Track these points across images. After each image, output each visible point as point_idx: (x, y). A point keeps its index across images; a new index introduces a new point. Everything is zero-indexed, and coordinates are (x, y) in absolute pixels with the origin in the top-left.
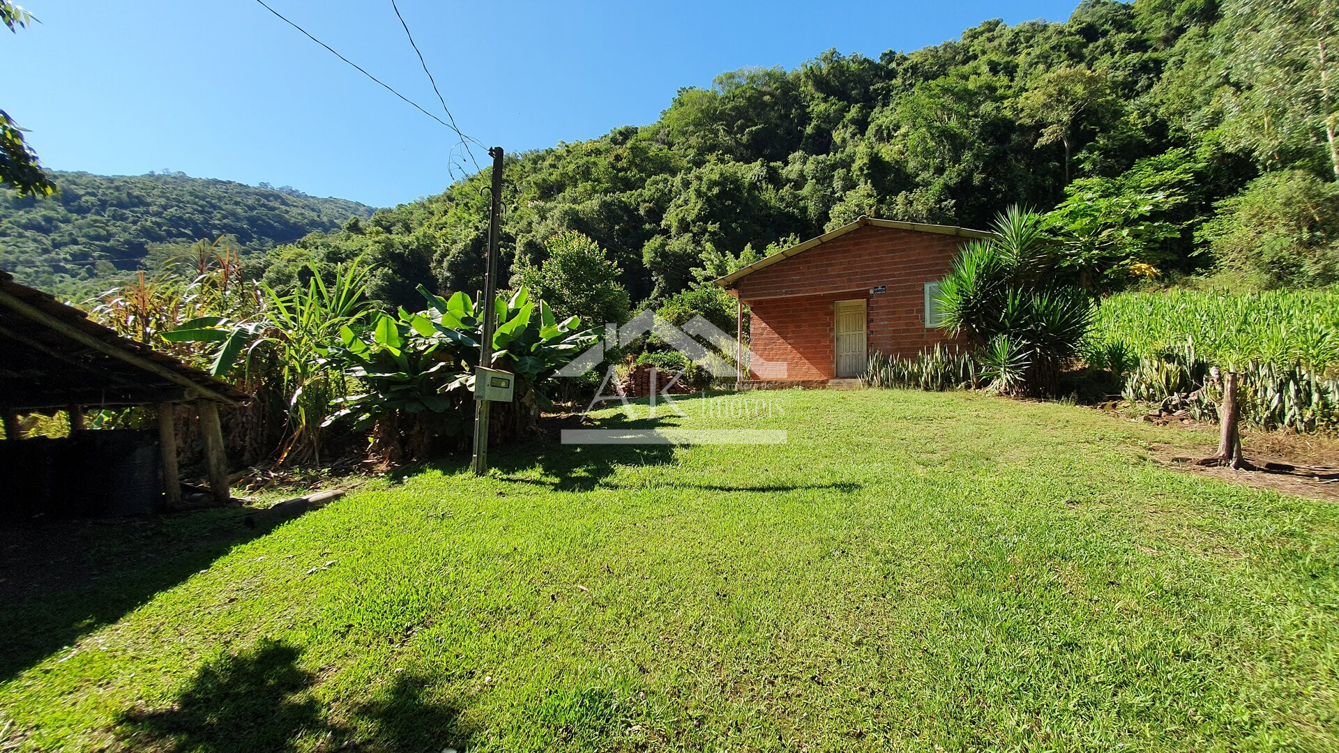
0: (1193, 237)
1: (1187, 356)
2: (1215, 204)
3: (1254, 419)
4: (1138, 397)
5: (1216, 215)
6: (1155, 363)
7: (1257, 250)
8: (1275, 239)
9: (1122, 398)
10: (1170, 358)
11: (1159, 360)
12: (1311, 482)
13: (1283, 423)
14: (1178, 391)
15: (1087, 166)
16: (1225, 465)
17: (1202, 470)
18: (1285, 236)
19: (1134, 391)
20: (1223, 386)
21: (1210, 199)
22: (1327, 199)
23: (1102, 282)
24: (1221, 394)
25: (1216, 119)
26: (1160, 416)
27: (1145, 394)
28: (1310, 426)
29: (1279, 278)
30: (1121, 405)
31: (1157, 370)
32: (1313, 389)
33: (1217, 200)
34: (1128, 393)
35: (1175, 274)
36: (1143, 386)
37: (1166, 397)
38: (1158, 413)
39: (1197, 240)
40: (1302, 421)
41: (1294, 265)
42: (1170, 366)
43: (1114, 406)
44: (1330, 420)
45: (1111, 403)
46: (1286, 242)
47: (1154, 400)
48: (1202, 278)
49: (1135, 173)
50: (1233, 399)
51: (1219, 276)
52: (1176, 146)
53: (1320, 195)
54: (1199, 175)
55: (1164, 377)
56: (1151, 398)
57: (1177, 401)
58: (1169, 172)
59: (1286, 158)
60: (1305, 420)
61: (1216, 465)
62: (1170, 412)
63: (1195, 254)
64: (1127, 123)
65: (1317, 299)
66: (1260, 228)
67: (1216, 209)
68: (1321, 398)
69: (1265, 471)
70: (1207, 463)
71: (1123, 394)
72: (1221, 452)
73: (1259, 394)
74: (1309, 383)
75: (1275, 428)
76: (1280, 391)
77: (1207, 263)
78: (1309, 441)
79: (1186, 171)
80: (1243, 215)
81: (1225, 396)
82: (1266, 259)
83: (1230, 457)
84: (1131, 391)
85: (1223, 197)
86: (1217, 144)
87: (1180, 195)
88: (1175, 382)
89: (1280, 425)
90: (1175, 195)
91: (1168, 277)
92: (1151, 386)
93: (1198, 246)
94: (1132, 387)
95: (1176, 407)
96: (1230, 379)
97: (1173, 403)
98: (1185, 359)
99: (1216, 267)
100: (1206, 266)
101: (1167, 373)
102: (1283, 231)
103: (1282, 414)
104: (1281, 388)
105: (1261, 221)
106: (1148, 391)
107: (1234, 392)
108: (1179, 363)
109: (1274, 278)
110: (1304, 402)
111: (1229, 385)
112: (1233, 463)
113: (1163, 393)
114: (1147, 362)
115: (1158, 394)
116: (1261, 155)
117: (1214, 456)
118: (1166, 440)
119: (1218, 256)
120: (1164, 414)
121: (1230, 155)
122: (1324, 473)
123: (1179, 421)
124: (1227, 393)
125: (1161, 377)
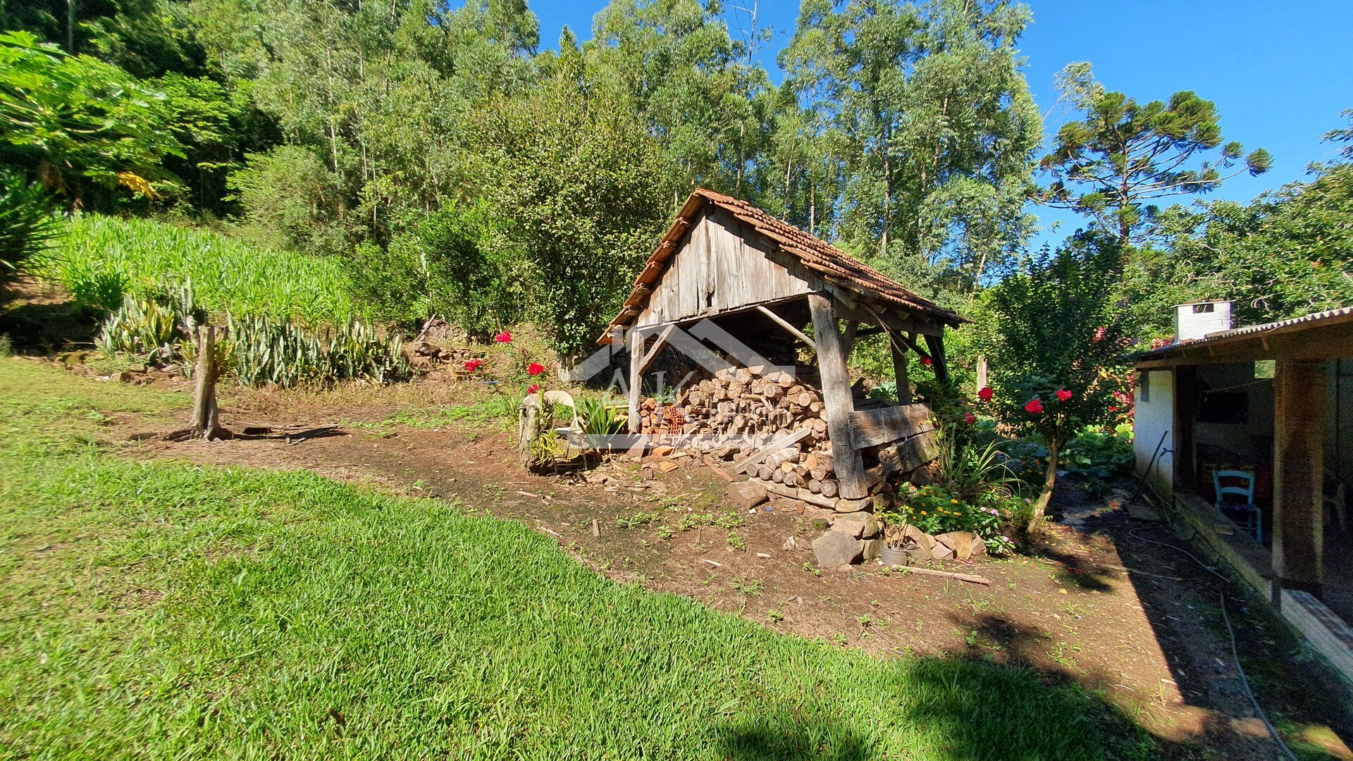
0: (225, 182)
1: (184, 300)
2: (247, 155)
3: (246, 375)
4: (119, 347)
5: (247, 166)
6: (144, 305)
7: (280, 212)
8: (294, 206)
9: (94, 347)
10: (163, 300)
11: (149, 302)
12: (283, 445)
13: (272, 379)
14: (170, 342)
15: (103, 47)
16: (198, 437)
17: (167, 448)
18: (301, 206)
19: (113, 338)
20: (199, 341)
21: (243, 146)
22: (330, 186)
23: (120, 200)
24: (197, 351)
25: (251, 72)
26: (145, 372)
27: (128, 343)
28: (294, 380)
29: (296, 242)
30: (92, 357)
31: (145, 313)
32: (299, 345)
33: (249, 152)
34: (105, 341)
35: (208, 214)
36: (125, 333)
37: (155, 349)
38: (142, 368)
39: (229, 186)
40: (287, 377)
41: (307, 234)
42: (162, 310)
43: (82, 358)
44: (309, 375)
45: (79, 353)
46: (302, 211)
47: (139, 351)
48: (233, 225)
49: (165, 85)
50: (211, 358)
51: (248, 227)
52: (212, 78)
53: (325, 180)
54: (233, 120)
55: (153, 324)
56: (137, 348)
57: (168, 354)
58: (204, 103)
59: (306, 138)
60: (290, 375)
61: (188, 439)
62: (160, 367)
63: (228, 199)
64: (159, 23)
65: (319, 265)
66: (283, 193)
67: (248, 160)
68: (304, 354)
69: (241, 438)
70: (176, 437)
71: (97, 341)
72: (195, 420)
73: (252, 349)
74: (295, 340)
75: (264, 384)
76: (272, 347)
77: (236, 210)
78: (289, 397)
79: (220, 109)
80: (270, 174)
81: (200, 353)
82: (287, 222)
83: (205, 426)
84: (109, 338)
85: (255, 151)
86: (251, 97)
87: (214, 131)
88: (167, 331)
89: (269, 381)
90: (209, 130)
91: (201, 216)
92: (137, 333)
93: (230, 192)
94: (110, 333)
95: (166, 360)
96: (207, 332)
97: (164, 356)
98: (181, 304)
99: (246, 218)
100: (237, 215)
101: (158, 320)
102: (300, 201)
103: (272, 370)
104: (272, 345)
105: (285, 186)
106: (133, 340)
107: (211, 347)
108: (174, 308)
109: (292, 241)
110: (290, 359)
111: (206, 340)
112: (207, 433)
113: (151, 342)
114: (134, 303)
115: (145, 343)
116: (286, 125)
117: (185, 426)
118: (135, 407)
119: (248, 208)
120: (150, 369)
121: (260, 113)
122: (296, 432)
123: (168, 379)
124: (203, 350)
125: (150, 323)
